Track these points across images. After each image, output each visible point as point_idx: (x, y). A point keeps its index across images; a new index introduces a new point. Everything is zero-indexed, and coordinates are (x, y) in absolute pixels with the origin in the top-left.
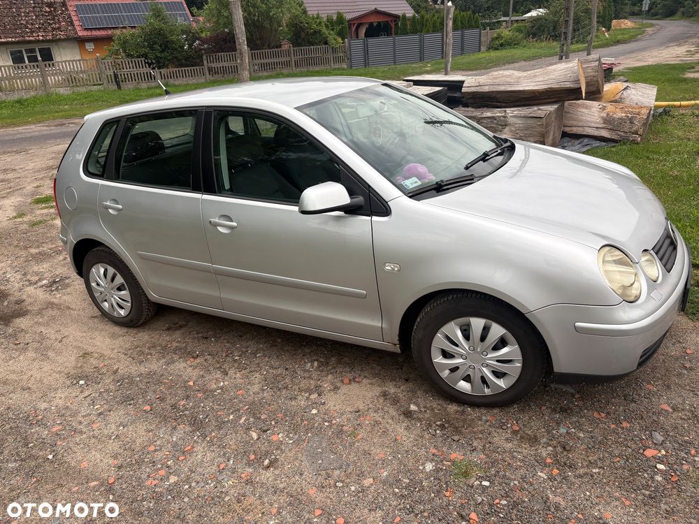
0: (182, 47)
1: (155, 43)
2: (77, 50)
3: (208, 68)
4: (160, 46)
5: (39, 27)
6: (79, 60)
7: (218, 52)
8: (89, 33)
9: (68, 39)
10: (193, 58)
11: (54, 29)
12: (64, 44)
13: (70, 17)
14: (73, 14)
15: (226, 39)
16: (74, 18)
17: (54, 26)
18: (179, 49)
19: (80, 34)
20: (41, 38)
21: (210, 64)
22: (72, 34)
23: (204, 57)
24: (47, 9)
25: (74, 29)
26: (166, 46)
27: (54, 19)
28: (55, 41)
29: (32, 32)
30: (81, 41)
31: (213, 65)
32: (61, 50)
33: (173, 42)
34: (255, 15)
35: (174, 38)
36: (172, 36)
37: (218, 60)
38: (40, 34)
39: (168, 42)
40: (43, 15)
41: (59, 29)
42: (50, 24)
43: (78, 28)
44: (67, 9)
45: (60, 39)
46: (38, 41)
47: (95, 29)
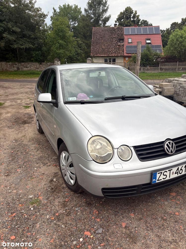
0: (153, 60)
1: (144, 58)
2: (123, 60)
3: (160, 68)
4: (145, 60)
5: (114, 52)
6: (122, 63)
7: (166, 62)
8: (127, 55)
9: (121, 56)
10: (156, 64)
11: (118, 53)
12: (120, 58)
13: (124, 49)
14: (125, 48)
15: (170, 58)
16: (125, 50)
17: (118, 52)
18: (152, 61)
19: (125, 55)
20: (113, 55)
21: (161, 67)
22: (122, 55)
23: (160, 64)
24: (118, 47)
25: (124, 53)
26: (147, 60)
27: (119, 50)
28: (117, 57)
29: (111, 54)
30: (125, 57)
31: (162, 67)
32: (118, 59)
33: (150, 58)
34: (183, 50)
35: (151, 57)
36: (150, 56)
37: (165, 65)
38: (114, 54)
39: (148, 58)
40: (116, 49)
41: (119, 53)
42: (117, 51)
43: (125, 53)
44: (123, 47)
45: (119, 56)
46: (112, 56)
47: (130, 53)
